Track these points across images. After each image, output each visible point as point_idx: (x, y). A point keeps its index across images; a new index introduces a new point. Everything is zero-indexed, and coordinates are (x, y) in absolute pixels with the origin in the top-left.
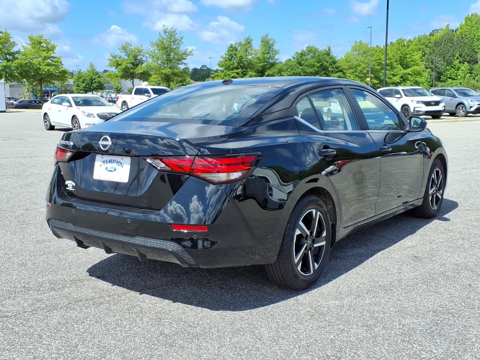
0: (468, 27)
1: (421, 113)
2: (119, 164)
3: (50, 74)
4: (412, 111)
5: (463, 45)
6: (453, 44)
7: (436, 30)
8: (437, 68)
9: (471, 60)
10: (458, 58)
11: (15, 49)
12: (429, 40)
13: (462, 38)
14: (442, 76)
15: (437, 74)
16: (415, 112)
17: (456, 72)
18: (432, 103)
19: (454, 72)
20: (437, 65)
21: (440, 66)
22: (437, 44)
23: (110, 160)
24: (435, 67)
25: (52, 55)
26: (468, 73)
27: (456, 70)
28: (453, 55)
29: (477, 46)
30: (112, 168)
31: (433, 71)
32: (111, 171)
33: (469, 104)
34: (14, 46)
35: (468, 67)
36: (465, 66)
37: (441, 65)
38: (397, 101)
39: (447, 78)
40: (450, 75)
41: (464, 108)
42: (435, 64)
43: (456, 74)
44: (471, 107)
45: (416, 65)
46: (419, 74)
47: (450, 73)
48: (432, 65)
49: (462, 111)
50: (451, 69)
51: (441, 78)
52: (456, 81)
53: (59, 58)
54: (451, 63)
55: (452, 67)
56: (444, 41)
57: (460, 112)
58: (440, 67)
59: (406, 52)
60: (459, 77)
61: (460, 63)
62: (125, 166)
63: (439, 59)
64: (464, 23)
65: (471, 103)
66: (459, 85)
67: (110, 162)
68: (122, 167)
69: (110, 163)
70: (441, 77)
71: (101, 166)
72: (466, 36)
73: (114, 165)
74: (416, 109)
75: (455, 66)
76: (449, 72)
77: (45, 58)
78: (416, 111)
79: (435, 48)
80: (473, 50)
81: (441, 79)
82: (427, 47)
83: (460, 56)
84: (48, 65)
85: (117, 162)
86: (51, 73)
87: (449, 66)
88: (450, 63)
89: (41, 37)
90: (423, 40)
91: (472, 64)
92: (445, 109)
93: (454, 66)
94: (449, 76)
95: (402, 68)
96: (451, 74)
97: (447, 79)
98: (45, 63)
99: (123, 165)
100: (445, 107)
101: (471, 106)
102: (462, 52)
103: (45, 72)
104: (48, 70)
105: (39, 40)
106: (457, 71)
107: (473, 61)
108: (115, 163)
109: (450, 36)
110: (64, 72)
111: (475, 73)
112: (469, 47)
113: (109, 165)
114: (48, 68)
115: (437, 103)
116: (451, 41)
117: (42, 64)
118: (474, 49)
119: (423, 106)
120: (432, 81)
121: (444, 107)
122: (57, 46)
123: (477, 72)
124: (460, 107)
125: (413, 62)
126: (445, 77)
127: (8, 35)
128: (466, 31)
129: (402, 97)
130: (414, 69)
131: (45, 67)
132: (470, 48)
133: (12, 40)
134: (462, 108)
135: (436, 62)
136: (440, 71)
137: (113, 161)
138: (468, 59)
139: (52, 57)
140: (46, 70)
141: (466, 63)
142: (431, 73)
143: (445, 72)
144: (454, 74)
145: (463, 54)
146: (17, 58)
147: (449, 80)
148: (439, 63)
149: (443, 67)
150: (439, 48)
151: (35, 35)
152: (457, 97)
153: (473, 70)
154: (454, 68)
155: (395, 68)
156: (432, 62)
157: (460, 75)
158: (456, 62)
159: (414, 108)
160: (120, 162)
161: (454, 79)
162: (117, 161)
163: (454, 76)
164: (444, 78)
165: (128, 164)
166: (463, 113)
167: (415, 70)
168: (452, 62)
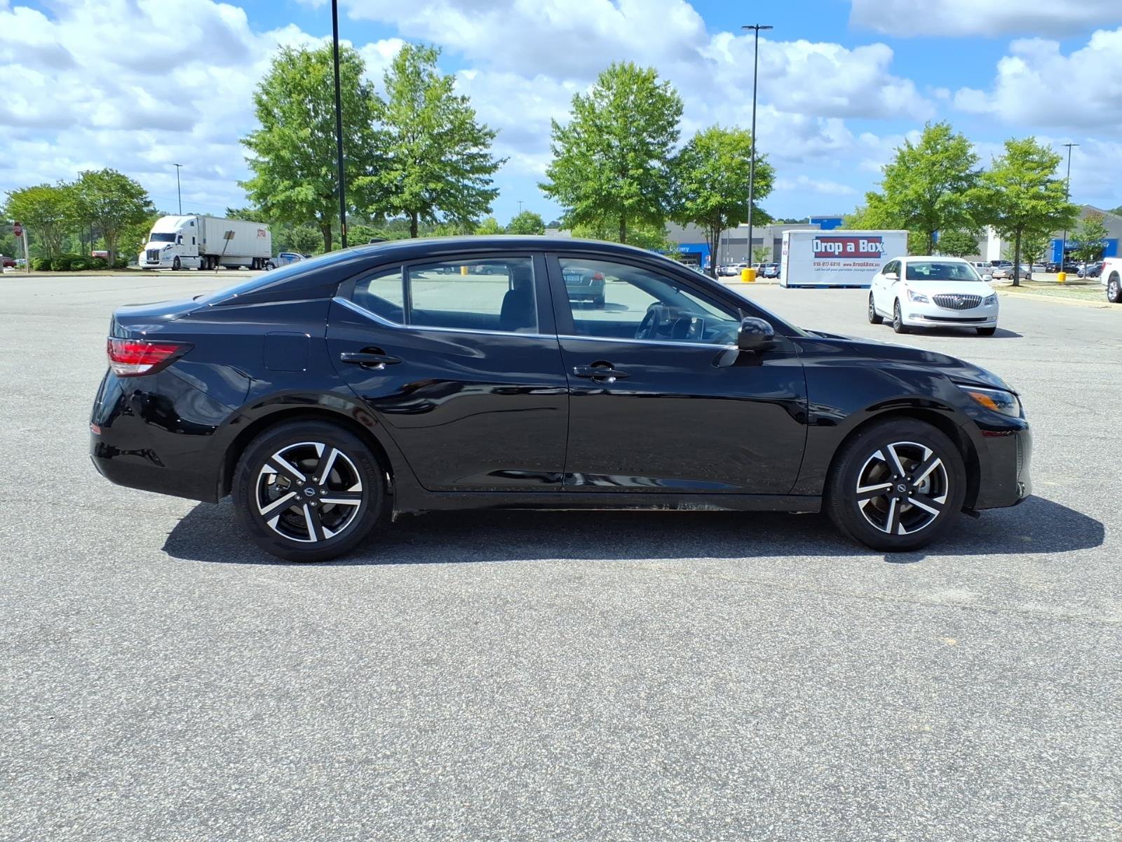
3: (1037, 216)
11: (975, 168)
25: (1051, 177)
34: (972, 162)
53: (1062, 183)
77: (1033, 184)
84: (1037, 197)
86: (1038, 213)
89: (1030, 142)
98: (1030, 194)
103: (1027, 211)
104: (1033, 207)
105: (1026, 147)
110: (1069, 211)
114: (1034, 202)
117: (1022, 196)
122: (1062, 159)
127: (965, 141)
131: (1027, 201)
133: (970, 152)
139: (1049, 181)
140: (1028, 207)
146: (975, 186)
151: (1020, 140)
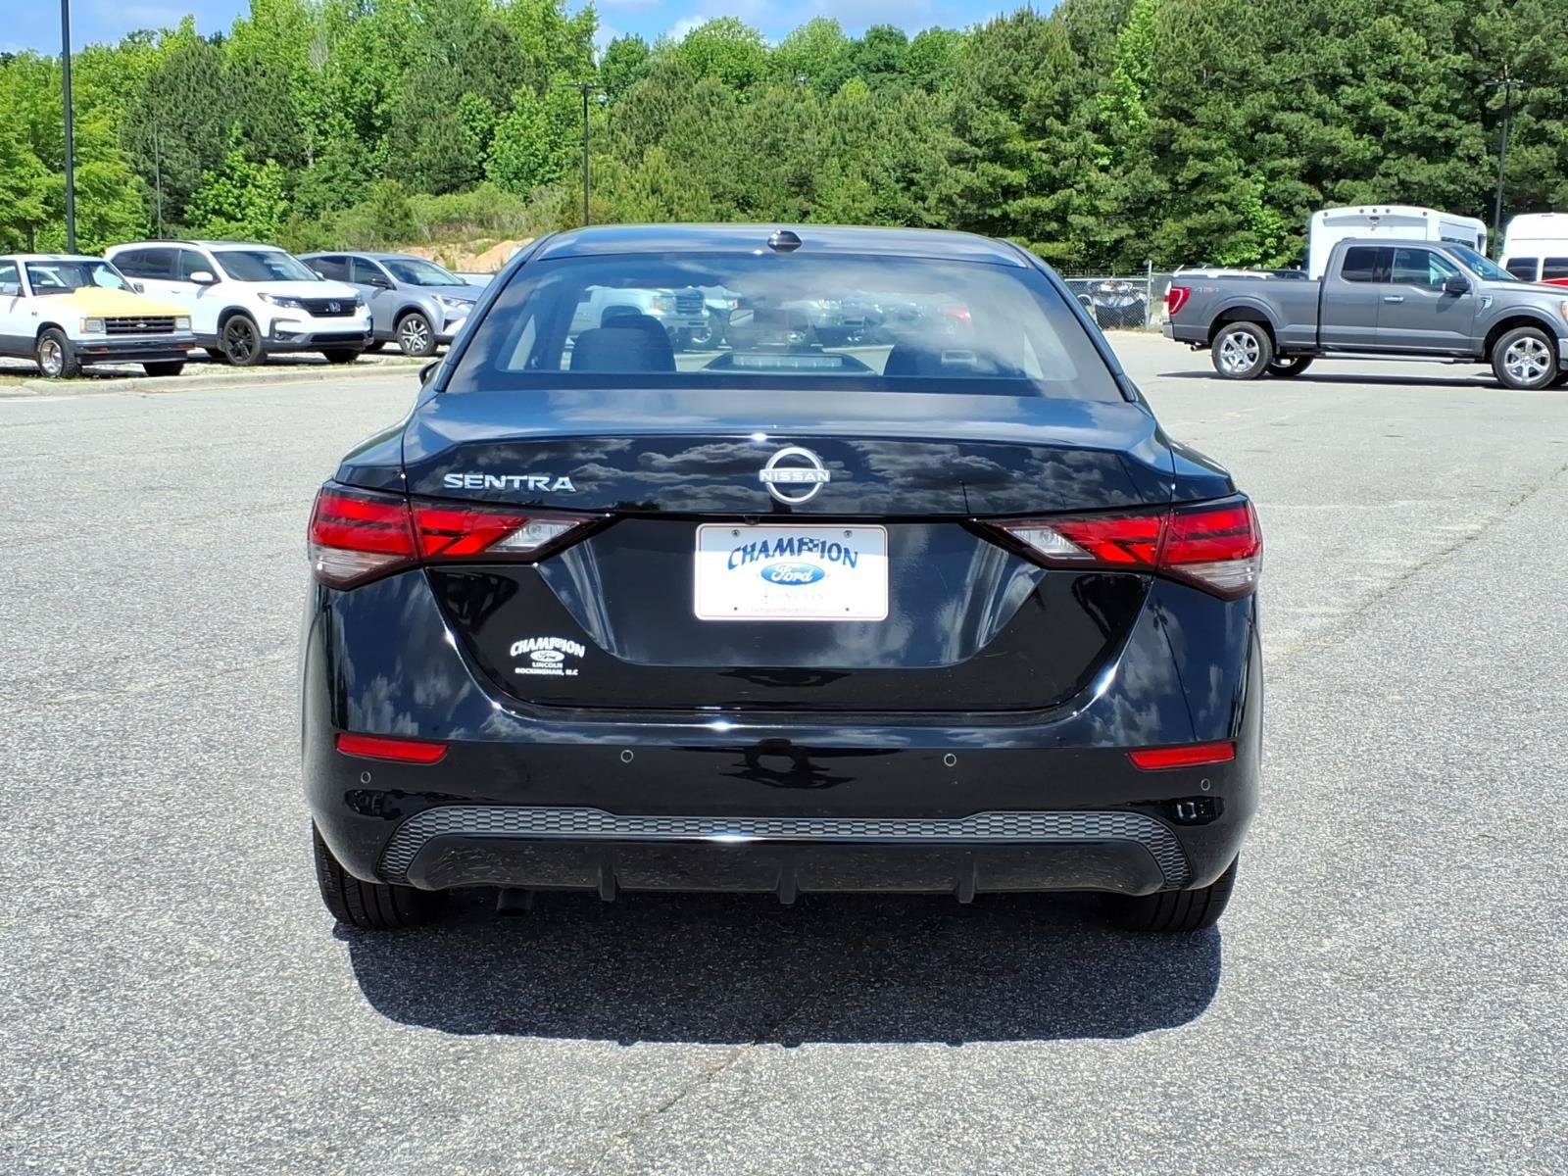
0: (265, 34)
1: (297, 340)
2: (834, 554)
4: (265, 332)
5: (253, 96)
6: (218, 90)
7: (140, 32)
8: (167, 173)
9: (286, 153)
10: (238, 143)
12: (125, 67)
13: (247, 72)
14: (188, 203)
15: (170, 195)
16: (277, 336)
17: (236, 192)
18: (334, 308)
19: (229, 191)
20: (167, 161)
21: (176, 166)
22: (159, 85)
23: (781, 541)
24: (161, 171)
26: (282, 199)
27: (235, 186)
28: (222, 131)
29: (302, 104)
30: (803, 571)
31: (152, 185)
32: (798, 582)
33: (440, 312)
35: (280, 176)
36: (269, 174)
37: (183, 165)
38: (199, 295)
39: (206, 211)
40: (218, 203)
41: (423, 327)
42: (158, 158)
43: (237, 198)
44: (448, 323)
45: (97, 159)
46: (108, 192)
47: (215, 196)
48: (149, 164)
49: (416, 335)
50: (217, 182)
51: (186, 212)
52: (240, 224)
54: (218, 158)
55: (223, 174)
56: (185, 77)
57: (411, 338)
58: (181, 172)
59: (52, 107)
60: (250, 211)
61: (248, 159)
62: (863, 559)
63: (172, 142)
64: (247, 17)
65: (446, 308)
66: (253, 238)
67: (783, 551)
68: (853, 564)
69: (788, 553)
70: (186, 208)
71: (731, 566)
72: (258, 63)
73: (811, 559)
74: (279, 327)
75: (233, 169)
76: (213, 192)
78: (280, 333)
79: (154, 102)
80: (291, 117)
81: (186, 216)
82: (119, 94)
83: (246, 134)
85: (824, 548)
87: (209, 169)
88: (212, 160)
90: (102, 67)
91: (291, 169)
92: (371, 330)
93: (228, 171)
94: (211, 204)
95: (44, 169)
96: (221, 199)
97: (205, 218)
99: (853, 556)
100: (372, 320)
101: (449, 318)
102: (253, 122)
106: (242, 187)
107: (291, 156)
108: (810, 550)
109: (203, 61)
111: (304, 200)
112: (275, 107)
113: (784, 563)
115: (347, 308)
116: (212, 78)
118: (292, 114)
119: (303, 315)
120: (154, 222)
121: (369, 322)
123: (310, 196)
124: (411, 321)
125: (87, 146)
126: (198, 209)
128: (255, 49)
129: (217, 280)
130: (89, 172)
132: (280, 111)
134: (418, 326)
135: (163, 150)
136: (178, 185)
137: (801, 542)
138: (274, 150)
141: (271, 161)
142: (148, 190)
143: (196, 192)
144: (231, 200)
145: (257, 130)
147: (214, 218)
148: (175, 155)
149: (188, 172)
150: (169, 101)
152: (394, 288)
153: (296, 189)
154: (231, 179)
155: (21, 164)
156: (147, 152)
157: (253, 204)
158: (235, 157)
159: (273, 323)
160: (838, 546)
161: (231, 218)
162: (824, 543)
163: (231, 204)
164: (197, 212)
165: (877, 553)
166: (422, 344)
167: (92, 177)
168: (218, 155)
